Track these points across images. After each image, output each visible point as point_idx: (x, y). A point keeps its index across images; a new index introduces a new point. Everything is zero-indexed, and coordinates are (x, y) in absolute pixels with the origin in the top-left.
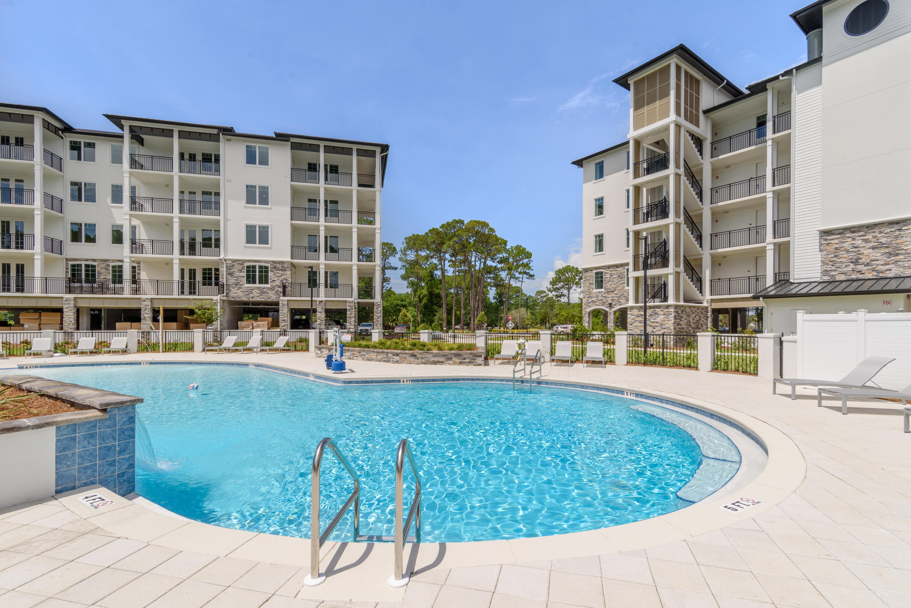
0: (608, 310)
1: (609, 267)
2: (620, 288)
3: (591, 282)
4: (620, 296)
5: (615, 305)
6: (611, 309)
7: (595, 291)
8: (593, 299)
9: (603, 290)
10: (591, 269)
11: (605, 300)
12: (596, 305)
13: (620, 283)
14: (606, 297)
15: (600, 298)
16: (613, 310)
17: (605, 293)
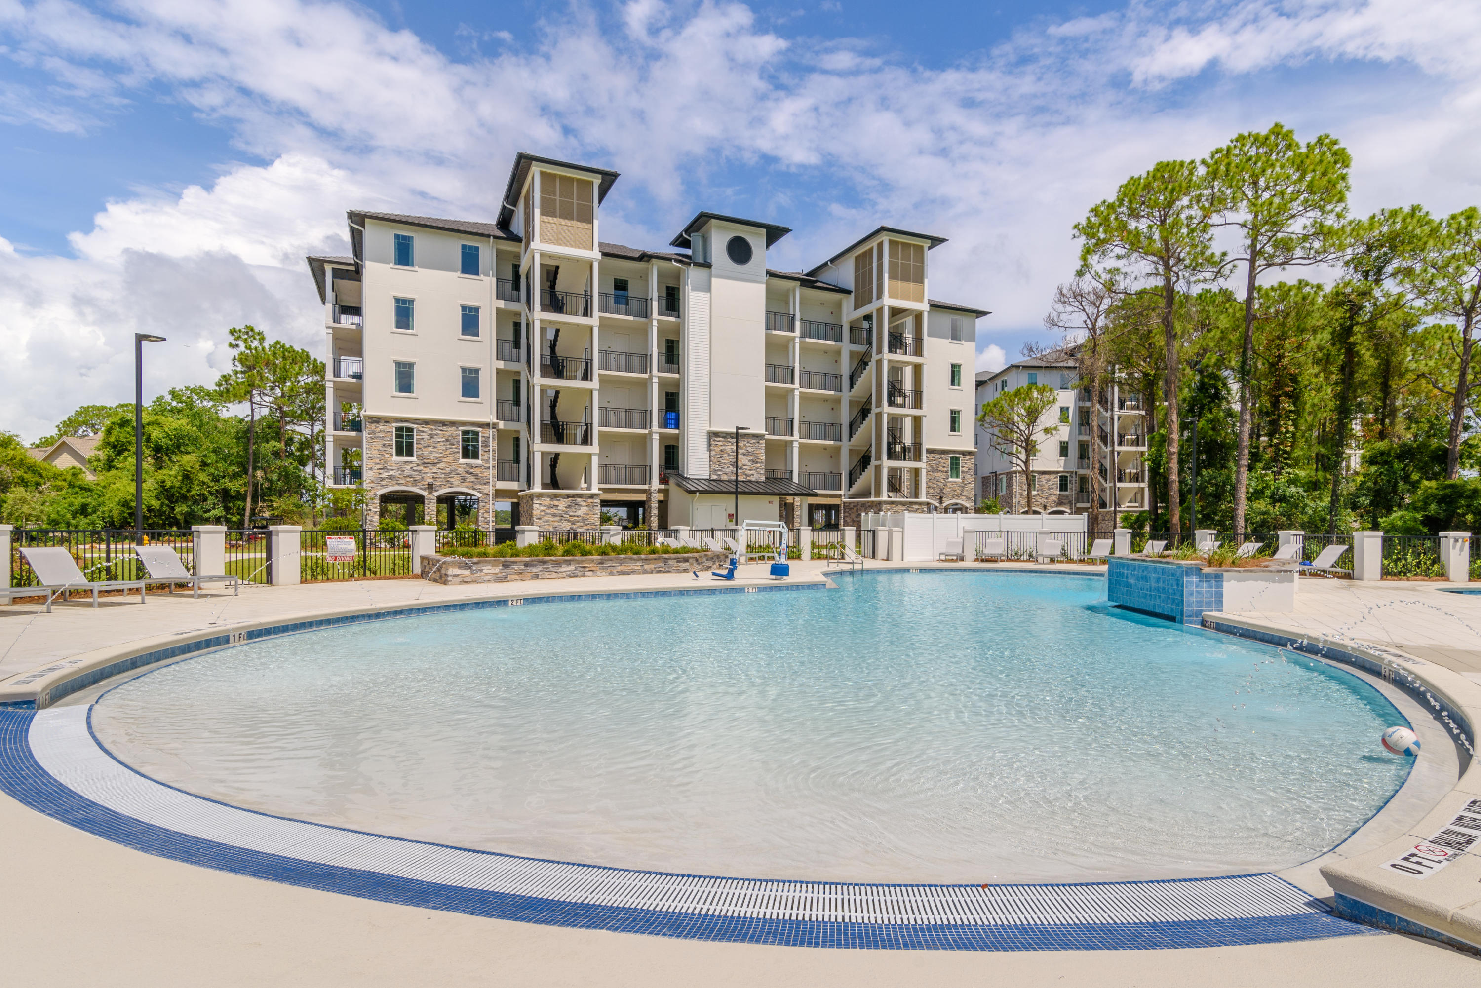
0: (425, 493)
1: (427, 422)
2: (450, 459)
3: (387, 443)
4: (450, 473)
5: (440, 486)
6: (430, 492)
7: (396, 459)
8: (392, 473)
9: (414, 459)
10: (387, 420)
11: (419, 478)
12: (399, 484)
13: (449, 451)
14: (420, 472)
15: (407, 473)
16: (436, 494)
17: (418, 465)
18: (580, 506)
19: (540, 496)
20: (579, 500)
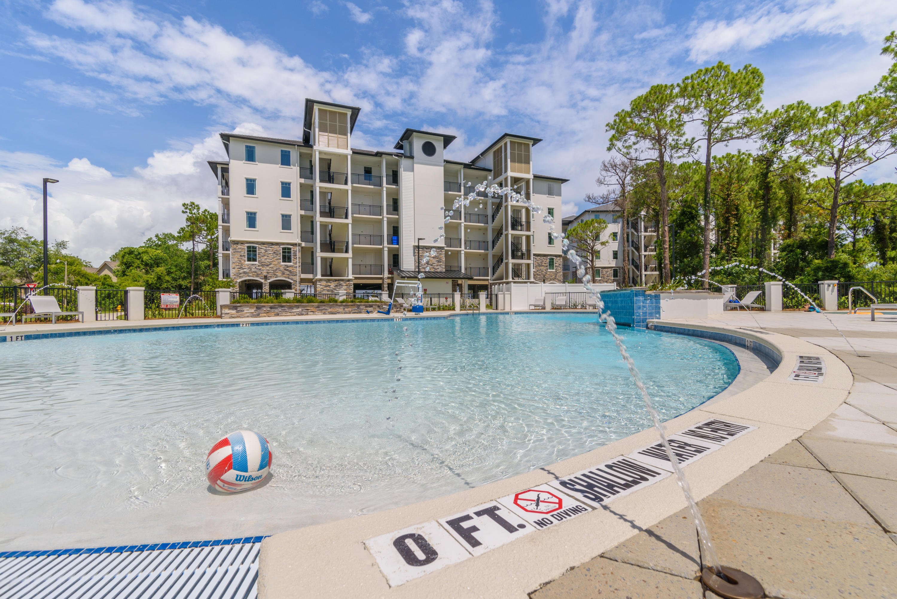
0: (263, 281)
1: (263, 243)
2: (276, 263)
3: (242, 254)
4: (276, 270)
5: (271, 277)
6: (266, 280)
7: (247, 263)
8: (245, 270)
9: (257, 263)
10: (242, 243)
11: (259, 272)
12: (249, 276)
13: (275, 258)
14: (260, 269)
15: (253, 270)
16: (269, 281)
17: (259, 266)
18: (343, 285)
19: (320, 280)
20: (342, 282)
